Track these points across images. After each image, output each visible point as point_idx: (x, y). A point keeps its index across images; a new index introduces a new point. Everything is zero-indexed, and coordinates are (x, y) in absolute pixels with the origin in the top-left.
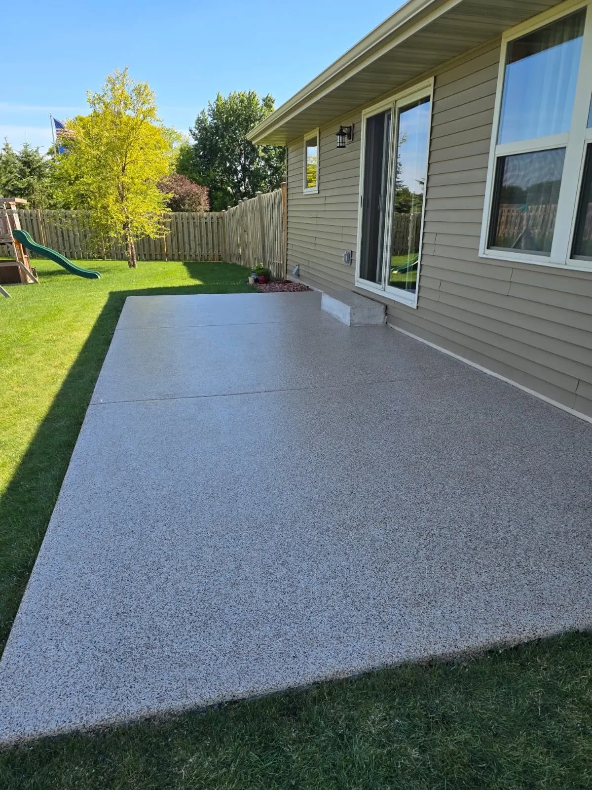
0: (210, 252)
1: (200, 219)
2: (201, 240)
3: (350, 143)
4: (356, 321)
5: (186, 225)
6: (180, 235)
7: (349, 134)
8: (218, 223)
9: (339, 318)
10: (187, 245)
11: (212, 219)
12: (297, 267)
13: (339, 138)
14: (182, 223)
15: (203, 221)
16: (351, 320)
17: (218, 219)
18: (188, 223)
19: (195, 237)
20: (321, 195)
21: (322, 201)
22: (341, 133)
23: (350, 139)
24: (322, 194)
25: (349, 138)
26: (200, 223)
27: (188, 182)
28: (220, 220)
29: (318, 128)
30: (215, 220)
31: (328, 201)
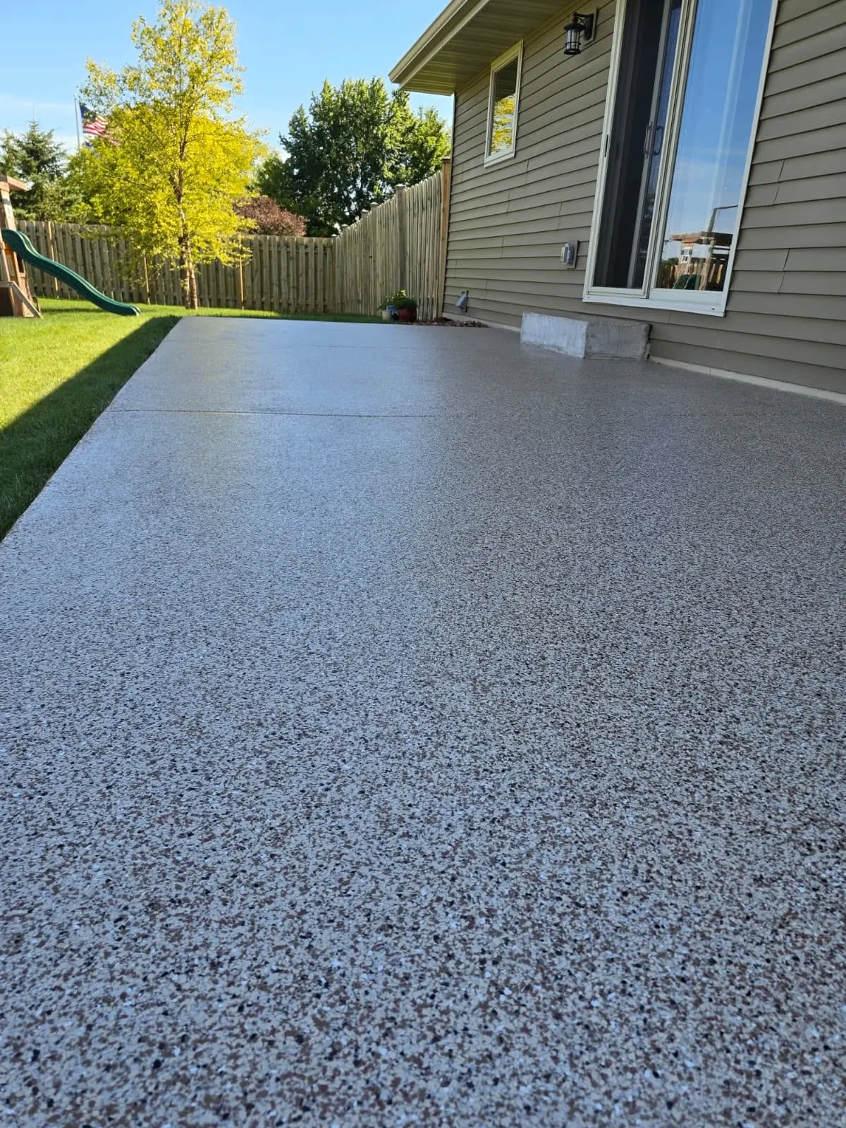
0: (311, 300)
1: (297, 248)
2: (298, 281)
3: (588, 46)
4: (595, 349)
5: (274, 255)
6: (265, 271)
7: (589, 27)
8: (325, 254)
9: (559, 349)
10: (275, 289)
11: (316, 247)
12: (464, 296)
13: (570, 36)
14: (270, 252)
15: (302, 251)
16: (588, 347)
17: (325, 248)
18: (279, 252)
19: (288, 275)
20: (519, 159)
21: (522, 168)
22: (575, 27)
23: (588, 39)
24: (523, 156)
25: (588, 36)
26: (298, 253)
27: (276, 208)
28: (328, 251)
29: (522, 42)
30: (320, 249)
31: (534, 164)
